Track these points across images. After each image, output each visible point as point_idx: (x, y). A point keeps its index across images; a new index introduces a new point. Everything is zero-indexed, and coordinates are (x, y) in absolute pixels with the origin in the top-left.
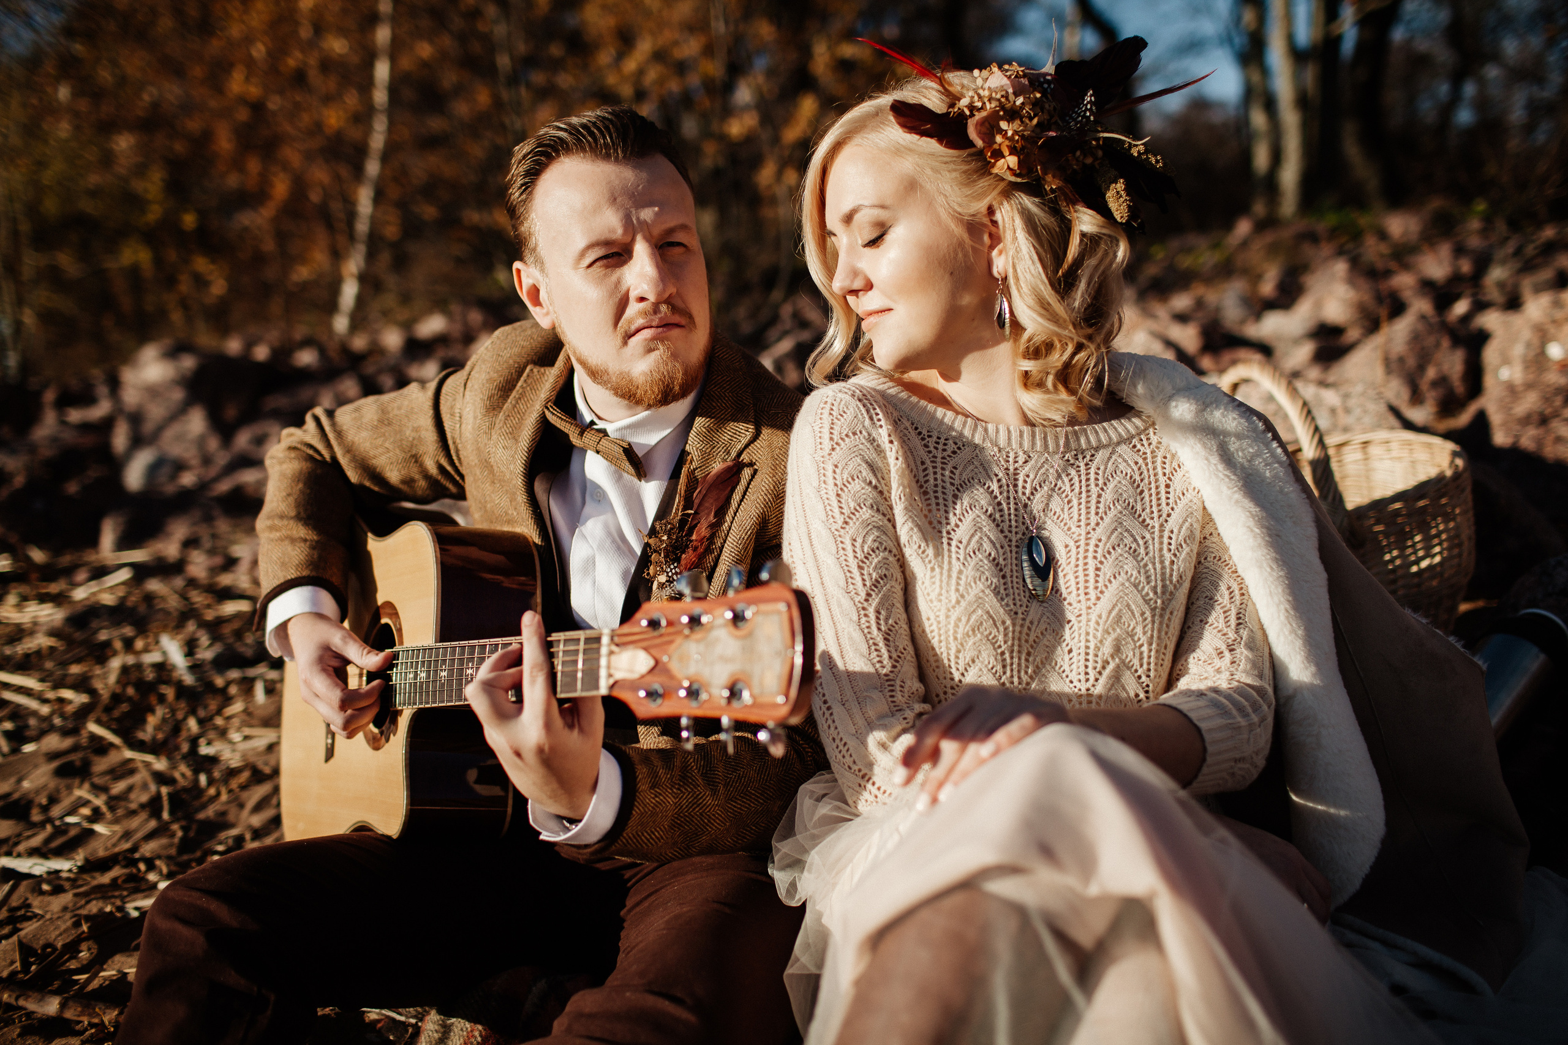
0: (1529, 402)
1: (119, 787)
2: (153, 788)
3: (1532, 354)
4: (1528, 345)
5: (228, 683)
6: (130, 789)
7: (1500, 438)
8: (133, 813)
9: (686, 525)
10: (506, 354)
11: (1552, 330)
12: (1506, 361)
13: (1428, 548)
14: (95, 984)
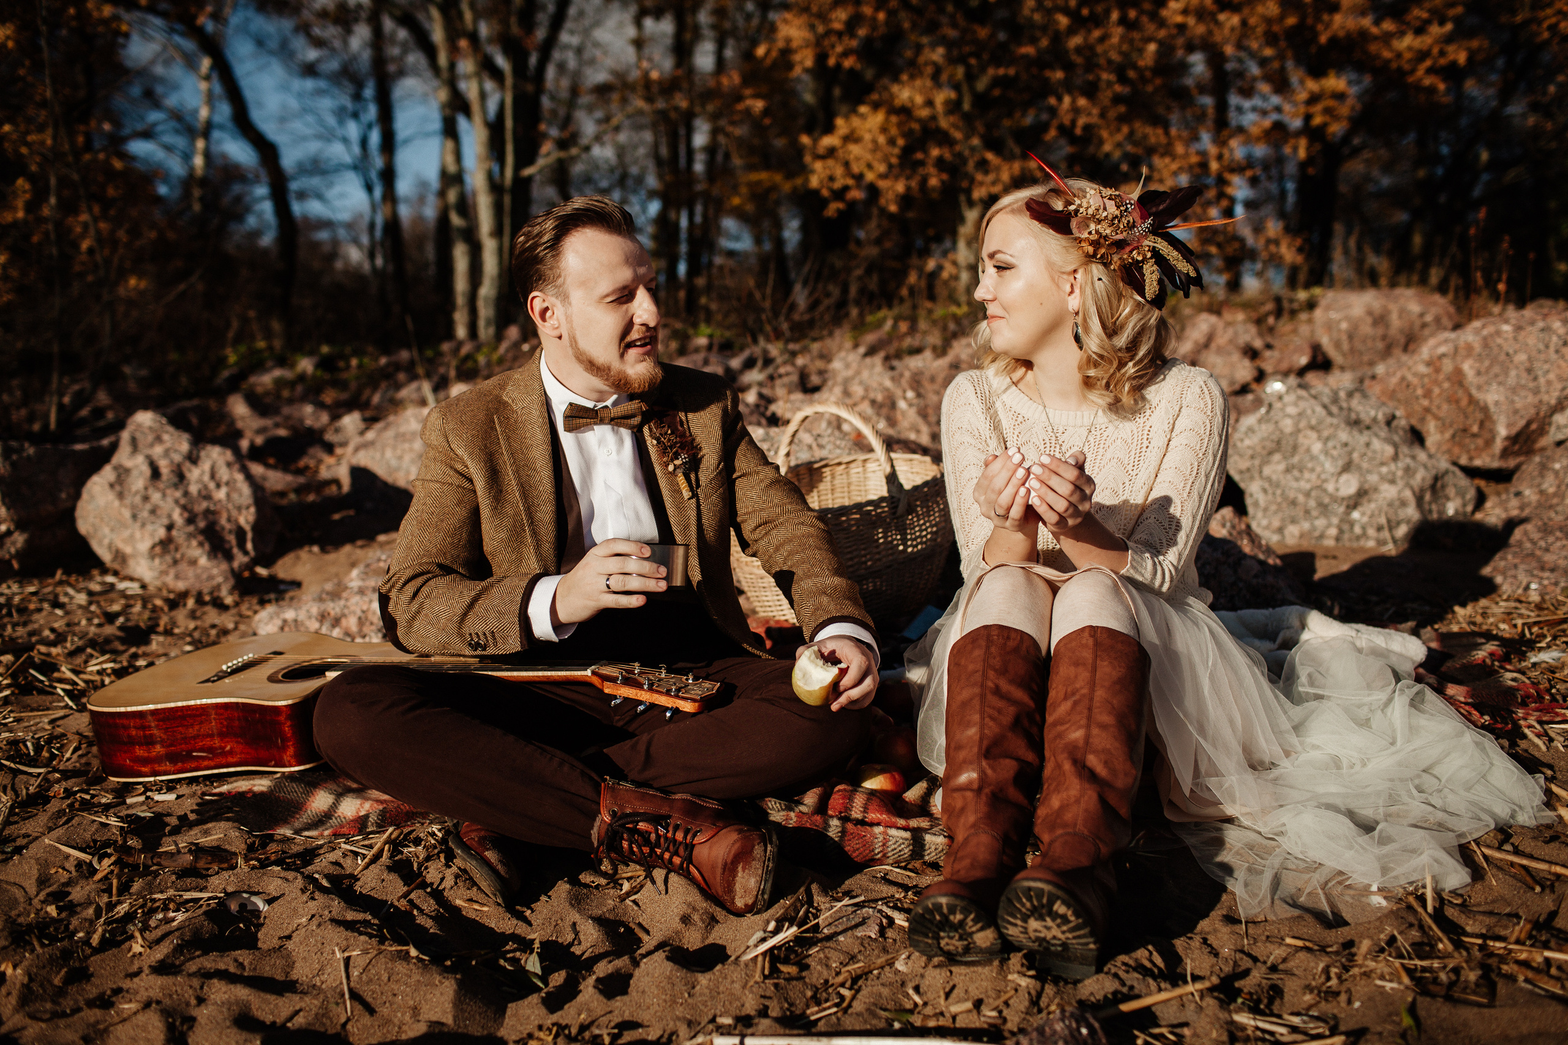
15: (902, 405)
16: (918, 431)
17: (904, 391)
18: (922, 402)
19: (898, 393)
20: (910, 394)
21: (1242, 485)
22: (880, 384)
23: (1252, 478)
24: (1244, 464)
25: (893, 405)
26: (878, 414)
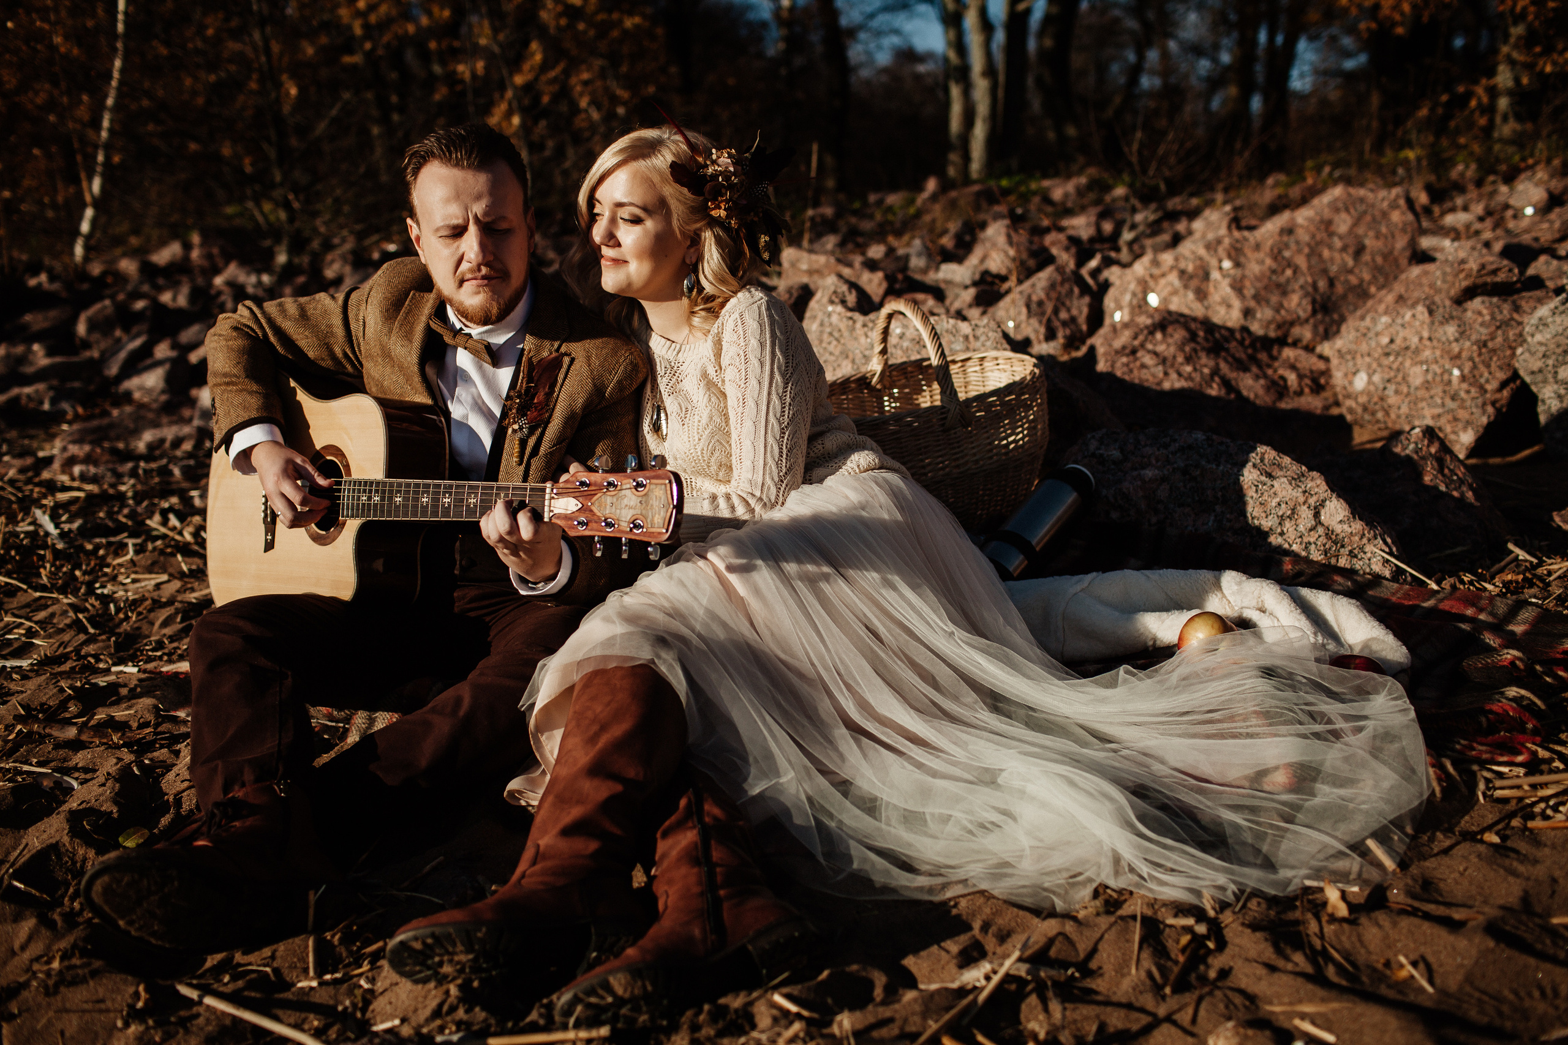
0: (1124, 338)
1: (42, 615)
2: (71, 614)
3: (1135, 302)
4: (1134, 294)
5: (97, 547)
6: (53, 615)
7: (1101, 366)
8: (62, 631)
9: (529, 394)
10: (396, 281)
11: (1151, 283)
12: (1120, 308)
13: (1014, 429)
14: (92, 723)
15: (1215, 275)
16: (1229, 306)
17: (1220, 261)
18: (1238, 272)
19: (1214, 262)
20: (1227, 264)
21: (1534, 388)
22: (1193, 253)
23: (1545, 381)
24: (1537, 365)
25: (1206, 276)
26: (1186, 287)
